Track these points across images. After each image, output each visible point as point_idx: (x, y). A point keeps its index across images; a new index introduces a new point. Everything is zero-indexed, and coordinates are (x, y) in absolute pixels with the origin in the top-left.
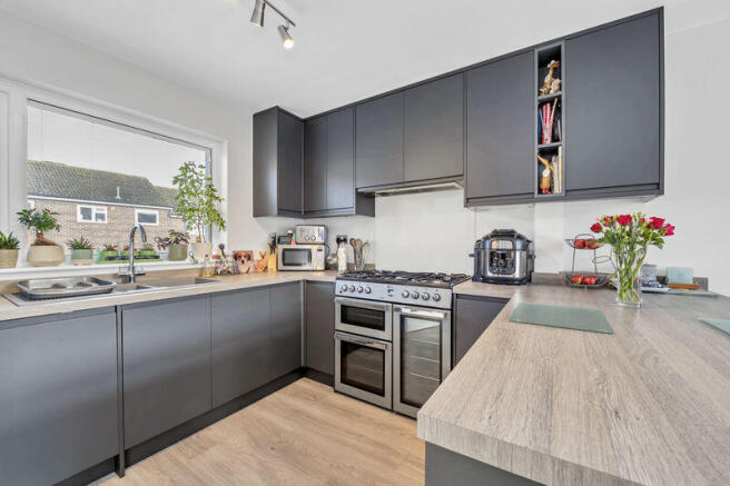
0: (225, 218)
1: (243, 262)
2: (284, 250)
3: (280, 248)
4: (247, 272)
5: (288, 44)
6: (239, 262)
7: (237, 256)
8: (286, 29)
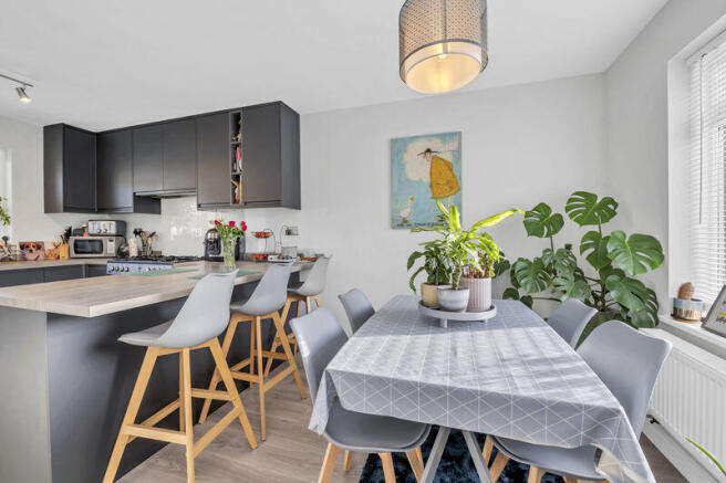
0: (10, 214)
1: (31, 251)
2: (76, 241)
3: (72, 239)
4: (36, 259)
5: (25, 100)
6: (26, 252)
7: (23, 246)
8: (23, 90)
